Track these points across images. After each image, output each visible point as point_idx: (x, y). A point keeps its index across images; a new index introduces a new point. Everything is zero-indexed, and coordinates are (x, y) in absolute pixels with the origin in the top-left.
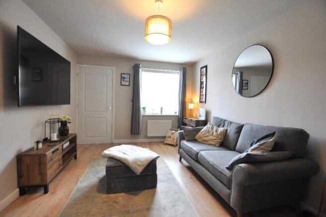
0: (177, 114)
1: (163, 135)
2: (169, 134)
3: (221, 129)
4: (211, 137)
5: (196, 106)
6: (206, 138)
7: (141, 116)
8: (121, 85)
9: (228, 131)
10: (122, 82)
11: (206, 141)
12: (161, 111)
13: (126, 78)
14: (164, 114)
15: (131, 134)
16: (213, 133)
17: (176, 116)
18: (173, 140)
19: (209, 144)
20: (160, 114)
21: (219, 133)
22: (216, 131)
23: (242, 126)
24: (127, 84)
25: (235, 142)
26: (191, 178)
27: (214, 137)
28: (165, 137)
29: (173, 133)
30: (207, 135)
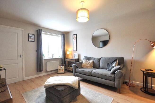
0: (61, 57)
1: (56, 69)
2: (59, 67)
3: (91, 61)
4: (88, 65)
5: (70, 53)
6: (87, 66)
7: (43, 60)
8: (29, 41)
9: (94, 61)
10: (29, 40)
11: (87, 67)
12: (53, 56)
13: (32, 37)
14: (54, 58)
15: (38, 71)
16: (88, 63)
17: (61, 58)
18: (63, 70)
19: (89, 68)
20: (52, 58)
21: (91, 62)
22: (89, 62)
23: (100, 59)
24: (33, 40)
25: (99, 65)
26: (88, 84)
27: (89, 64)
28: (57, 70)
29: (61, 67)
30: (86, 64)
